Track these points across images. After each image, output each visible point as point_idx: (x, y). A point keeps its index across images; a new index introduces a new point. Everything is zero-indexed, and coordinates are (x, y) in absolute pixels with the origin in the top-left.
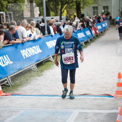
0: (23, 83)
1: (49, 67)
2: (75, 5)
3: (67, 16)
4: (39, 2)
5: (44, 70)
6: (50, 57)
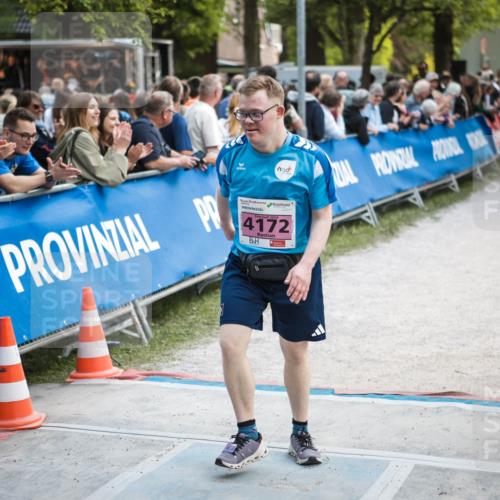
0: (197, 333)
2: (429, 20)
3: (394, 67)
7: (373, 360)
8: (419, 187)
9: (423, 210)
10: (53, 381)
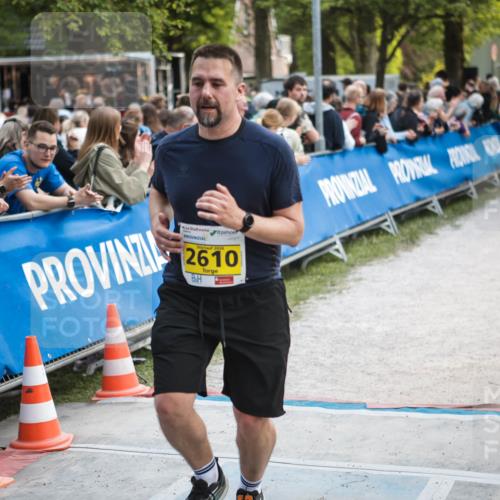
1: (329, 283)
3: (403, 76)
4: (296, 15)
5: (308, 293)
6: (335, 243)
7: (403, 372)
8: (437, 195)
9: (442, 217)
10: (79, 400)
